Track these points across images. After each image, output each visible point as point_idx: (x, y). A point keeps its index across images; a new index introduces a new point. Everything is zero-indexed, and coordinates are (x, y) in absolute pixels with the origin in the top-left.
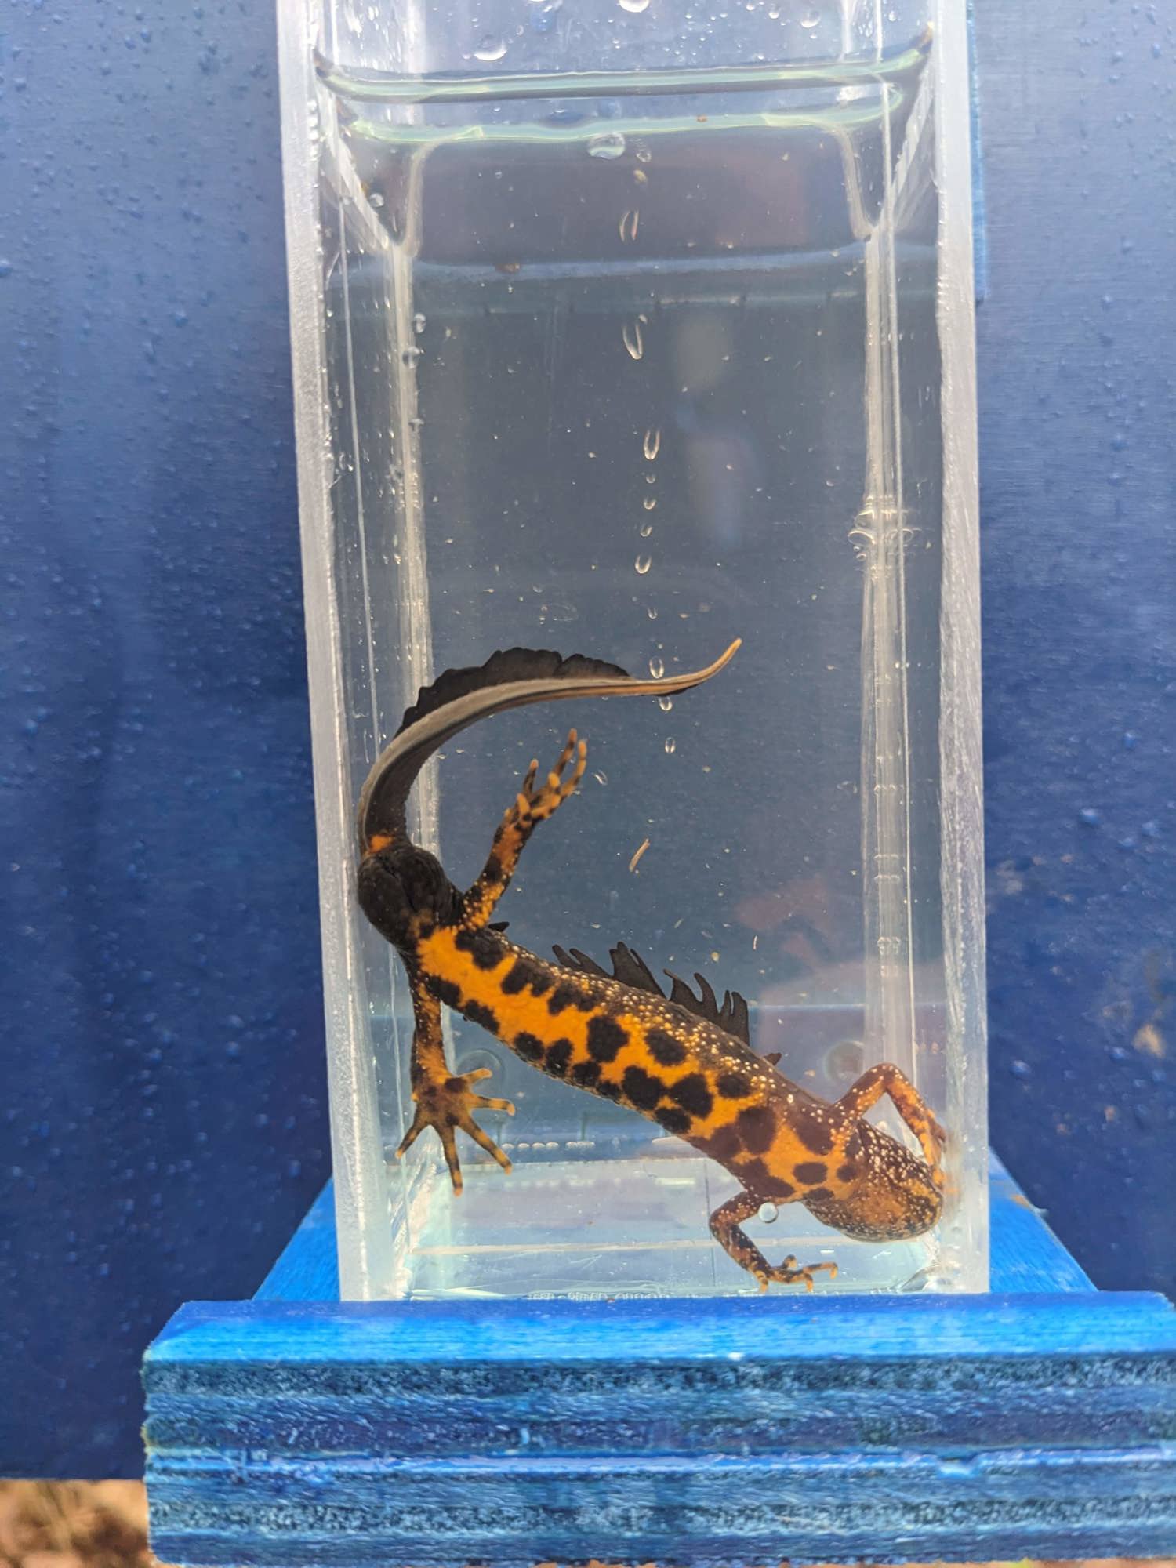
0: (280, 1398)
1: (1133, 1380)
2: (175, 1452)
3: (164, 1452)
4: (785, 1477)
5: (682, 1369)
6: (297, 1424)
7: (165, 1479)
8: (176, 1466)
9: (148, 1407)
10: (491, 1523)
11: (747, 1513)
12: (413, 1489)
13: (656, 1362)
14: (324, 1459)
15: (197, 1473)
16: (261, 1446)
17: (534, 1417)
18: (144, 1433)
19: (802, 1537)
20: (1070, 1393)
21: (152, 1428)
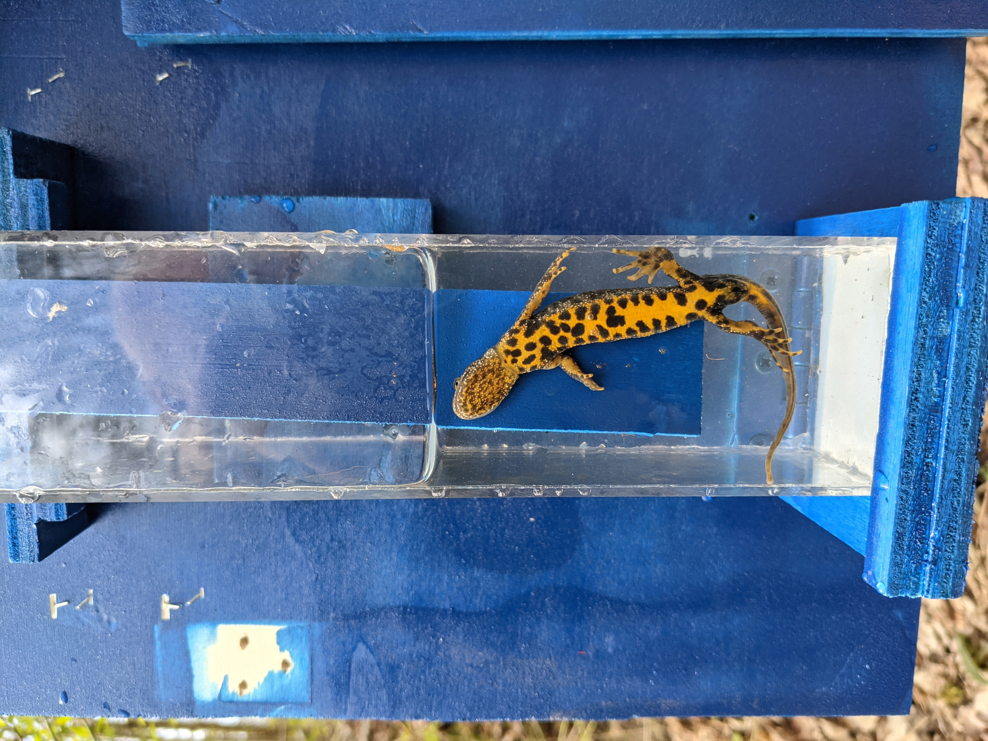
0: (905, 547)
1: (935, 233)
2: (921, 587)
3: (921, 591)
4: (957, 366)
5: (911, 401)
6: (916, 542)
7: (930, 592)
8: (926, 588)
9: (904, 595)
10: (960, 475)
11: (968, 381)
12: (944, 502)
13: (908, 410)
14: (929, 534)
15: (930, 580)
16: (922, 556)
17: (922, 456)
18: (913, 597)
19: (979, 360)
20: (938, 256)
21: (912, 595)
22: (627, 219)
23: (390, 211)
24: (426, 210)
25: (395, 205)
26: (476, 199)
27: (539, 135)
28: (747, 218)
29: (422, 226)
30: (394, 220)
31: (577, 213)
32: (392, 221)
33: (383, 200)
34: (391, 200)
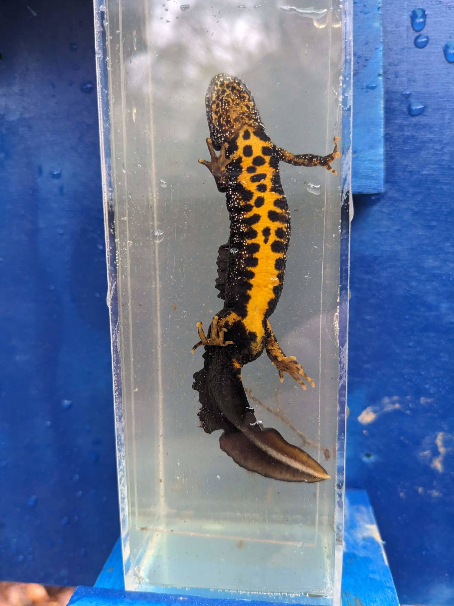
22: (365, 358)
23: (372, 158)
24: (374, 189)
25: (378, 161)
26: (379, 233)
27: (433, 284)
28: (367, 452)
29: (359, 187)
30: (364, 161)
31: (368, 318)
32: (364, 159)
33: (381, 151)
34: (382, 158)
